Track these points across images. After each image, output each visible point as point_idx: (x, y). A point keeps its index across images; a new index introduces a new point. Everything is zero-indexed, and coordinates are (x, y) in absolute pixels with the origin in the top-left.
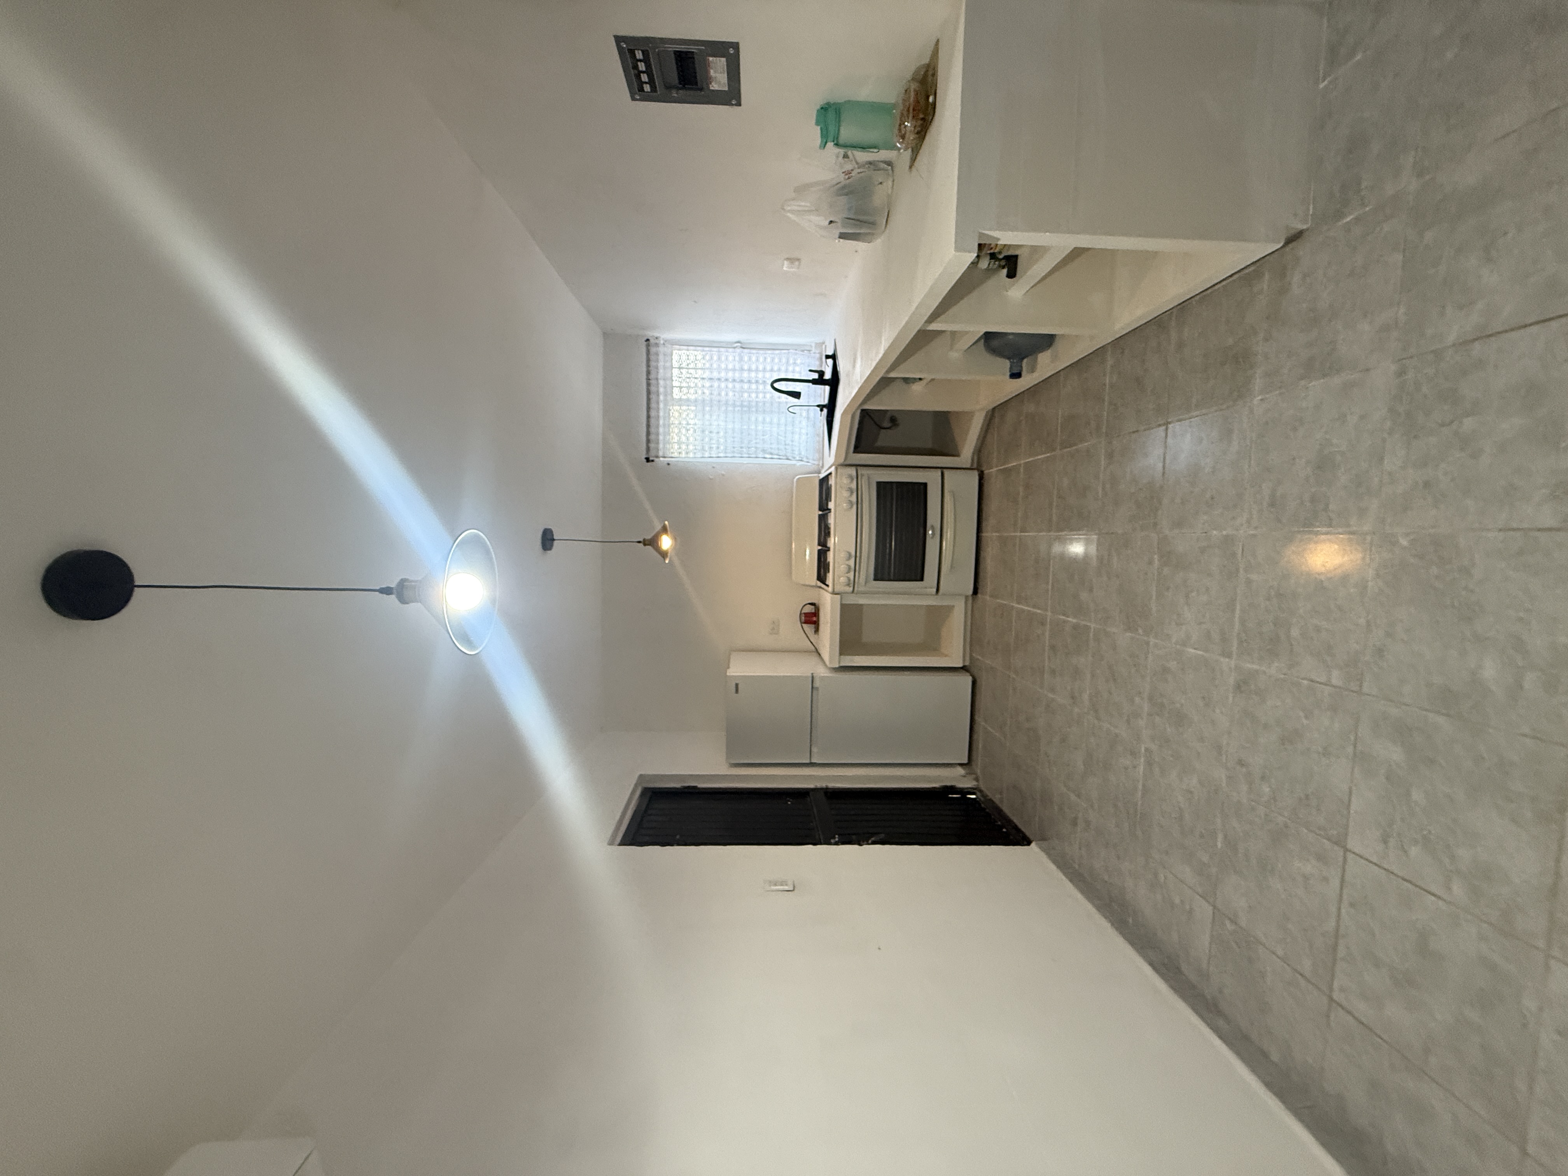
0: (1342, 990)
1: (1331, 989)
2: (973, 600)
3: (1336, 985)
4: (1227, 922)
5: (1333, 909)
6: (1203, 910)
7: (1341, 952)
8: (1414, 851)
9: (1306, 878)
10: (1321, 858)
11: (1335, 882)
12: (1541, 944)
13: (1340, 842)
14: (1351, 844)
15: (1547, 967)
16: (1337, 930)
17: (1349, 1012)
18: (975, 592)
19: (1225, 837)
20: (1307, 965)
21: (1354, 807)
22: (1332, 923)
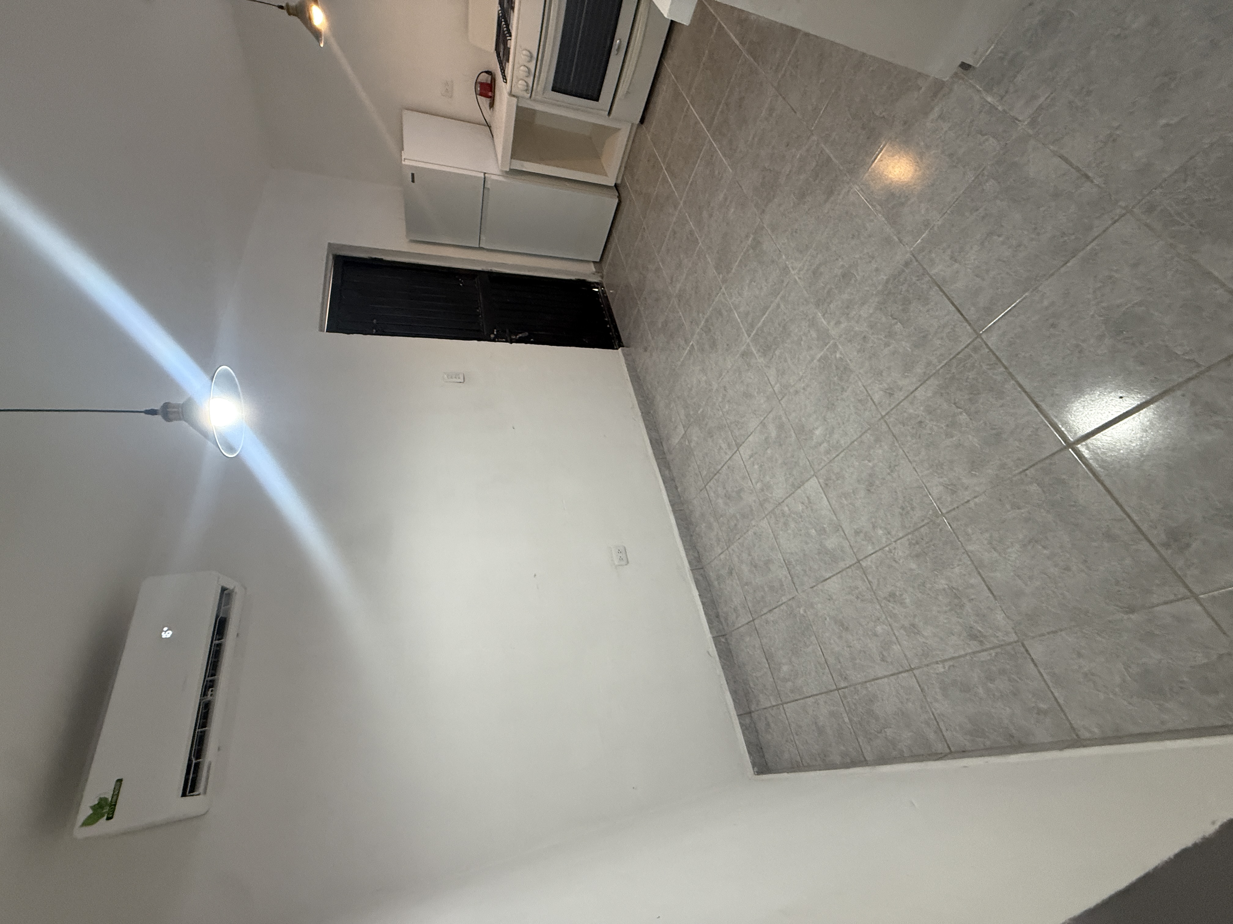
0: (710, 487)
1: (707, 484)
2: (637, 128)
3: (709, 484)
4: (687, 441)
5: (723, 464)
6: (681, 430)
7: (716, 477)
8: (756, 467)
9: (721, 447)
10: (729, 446)
11: (728, 457)
12: (766, 513)
13: (738, 446)
14: (741, 449)
15: (764, 518)
16: (720, 470)
17: (708, 494)
18: (642, 121)
19: (703, 411)
20: (704, 473)
21: (751, 438)
22: (719, 467)
